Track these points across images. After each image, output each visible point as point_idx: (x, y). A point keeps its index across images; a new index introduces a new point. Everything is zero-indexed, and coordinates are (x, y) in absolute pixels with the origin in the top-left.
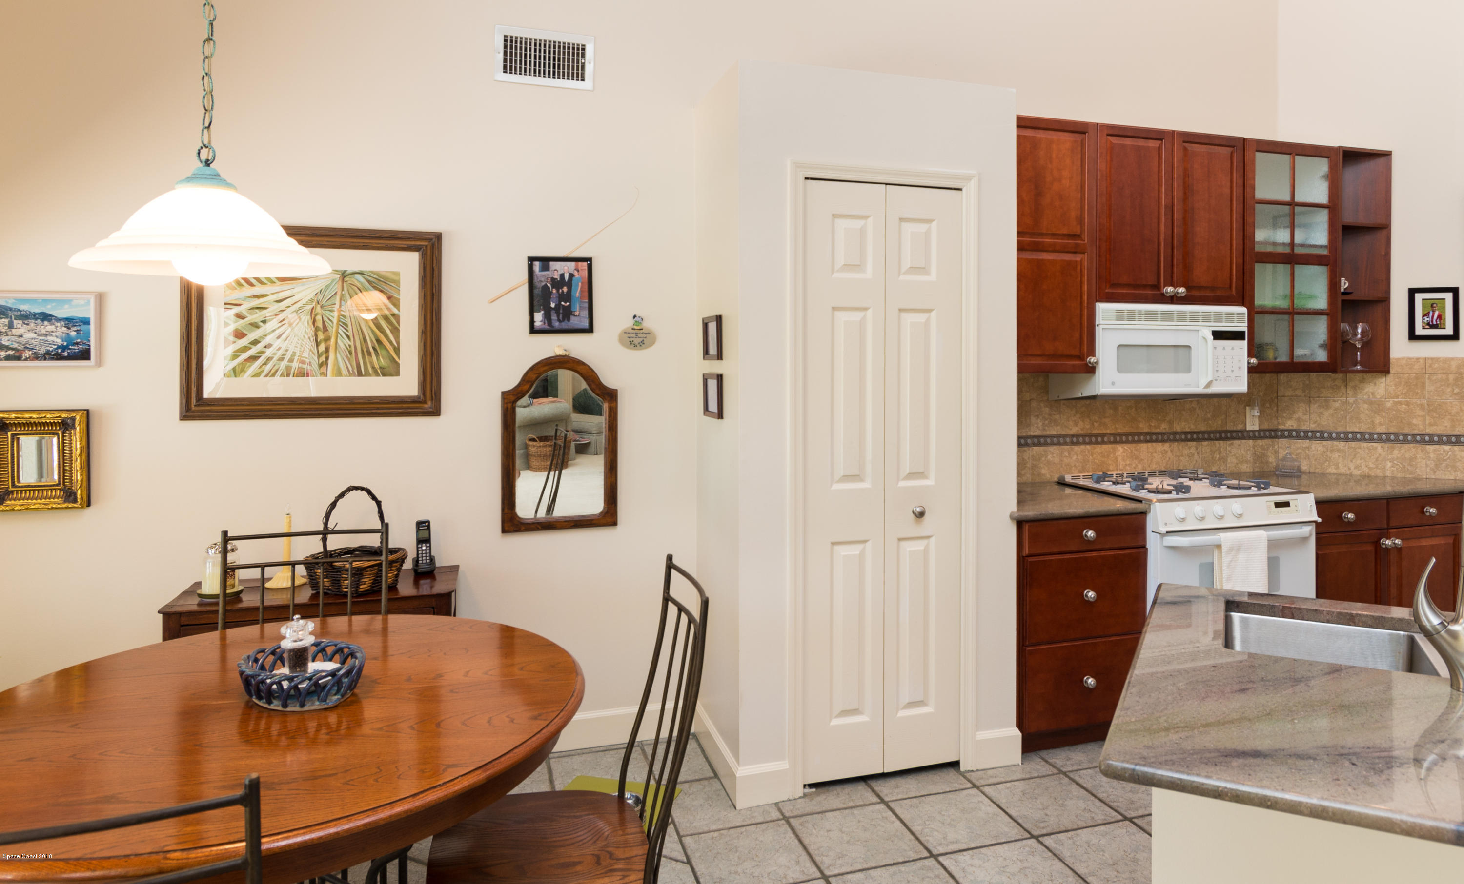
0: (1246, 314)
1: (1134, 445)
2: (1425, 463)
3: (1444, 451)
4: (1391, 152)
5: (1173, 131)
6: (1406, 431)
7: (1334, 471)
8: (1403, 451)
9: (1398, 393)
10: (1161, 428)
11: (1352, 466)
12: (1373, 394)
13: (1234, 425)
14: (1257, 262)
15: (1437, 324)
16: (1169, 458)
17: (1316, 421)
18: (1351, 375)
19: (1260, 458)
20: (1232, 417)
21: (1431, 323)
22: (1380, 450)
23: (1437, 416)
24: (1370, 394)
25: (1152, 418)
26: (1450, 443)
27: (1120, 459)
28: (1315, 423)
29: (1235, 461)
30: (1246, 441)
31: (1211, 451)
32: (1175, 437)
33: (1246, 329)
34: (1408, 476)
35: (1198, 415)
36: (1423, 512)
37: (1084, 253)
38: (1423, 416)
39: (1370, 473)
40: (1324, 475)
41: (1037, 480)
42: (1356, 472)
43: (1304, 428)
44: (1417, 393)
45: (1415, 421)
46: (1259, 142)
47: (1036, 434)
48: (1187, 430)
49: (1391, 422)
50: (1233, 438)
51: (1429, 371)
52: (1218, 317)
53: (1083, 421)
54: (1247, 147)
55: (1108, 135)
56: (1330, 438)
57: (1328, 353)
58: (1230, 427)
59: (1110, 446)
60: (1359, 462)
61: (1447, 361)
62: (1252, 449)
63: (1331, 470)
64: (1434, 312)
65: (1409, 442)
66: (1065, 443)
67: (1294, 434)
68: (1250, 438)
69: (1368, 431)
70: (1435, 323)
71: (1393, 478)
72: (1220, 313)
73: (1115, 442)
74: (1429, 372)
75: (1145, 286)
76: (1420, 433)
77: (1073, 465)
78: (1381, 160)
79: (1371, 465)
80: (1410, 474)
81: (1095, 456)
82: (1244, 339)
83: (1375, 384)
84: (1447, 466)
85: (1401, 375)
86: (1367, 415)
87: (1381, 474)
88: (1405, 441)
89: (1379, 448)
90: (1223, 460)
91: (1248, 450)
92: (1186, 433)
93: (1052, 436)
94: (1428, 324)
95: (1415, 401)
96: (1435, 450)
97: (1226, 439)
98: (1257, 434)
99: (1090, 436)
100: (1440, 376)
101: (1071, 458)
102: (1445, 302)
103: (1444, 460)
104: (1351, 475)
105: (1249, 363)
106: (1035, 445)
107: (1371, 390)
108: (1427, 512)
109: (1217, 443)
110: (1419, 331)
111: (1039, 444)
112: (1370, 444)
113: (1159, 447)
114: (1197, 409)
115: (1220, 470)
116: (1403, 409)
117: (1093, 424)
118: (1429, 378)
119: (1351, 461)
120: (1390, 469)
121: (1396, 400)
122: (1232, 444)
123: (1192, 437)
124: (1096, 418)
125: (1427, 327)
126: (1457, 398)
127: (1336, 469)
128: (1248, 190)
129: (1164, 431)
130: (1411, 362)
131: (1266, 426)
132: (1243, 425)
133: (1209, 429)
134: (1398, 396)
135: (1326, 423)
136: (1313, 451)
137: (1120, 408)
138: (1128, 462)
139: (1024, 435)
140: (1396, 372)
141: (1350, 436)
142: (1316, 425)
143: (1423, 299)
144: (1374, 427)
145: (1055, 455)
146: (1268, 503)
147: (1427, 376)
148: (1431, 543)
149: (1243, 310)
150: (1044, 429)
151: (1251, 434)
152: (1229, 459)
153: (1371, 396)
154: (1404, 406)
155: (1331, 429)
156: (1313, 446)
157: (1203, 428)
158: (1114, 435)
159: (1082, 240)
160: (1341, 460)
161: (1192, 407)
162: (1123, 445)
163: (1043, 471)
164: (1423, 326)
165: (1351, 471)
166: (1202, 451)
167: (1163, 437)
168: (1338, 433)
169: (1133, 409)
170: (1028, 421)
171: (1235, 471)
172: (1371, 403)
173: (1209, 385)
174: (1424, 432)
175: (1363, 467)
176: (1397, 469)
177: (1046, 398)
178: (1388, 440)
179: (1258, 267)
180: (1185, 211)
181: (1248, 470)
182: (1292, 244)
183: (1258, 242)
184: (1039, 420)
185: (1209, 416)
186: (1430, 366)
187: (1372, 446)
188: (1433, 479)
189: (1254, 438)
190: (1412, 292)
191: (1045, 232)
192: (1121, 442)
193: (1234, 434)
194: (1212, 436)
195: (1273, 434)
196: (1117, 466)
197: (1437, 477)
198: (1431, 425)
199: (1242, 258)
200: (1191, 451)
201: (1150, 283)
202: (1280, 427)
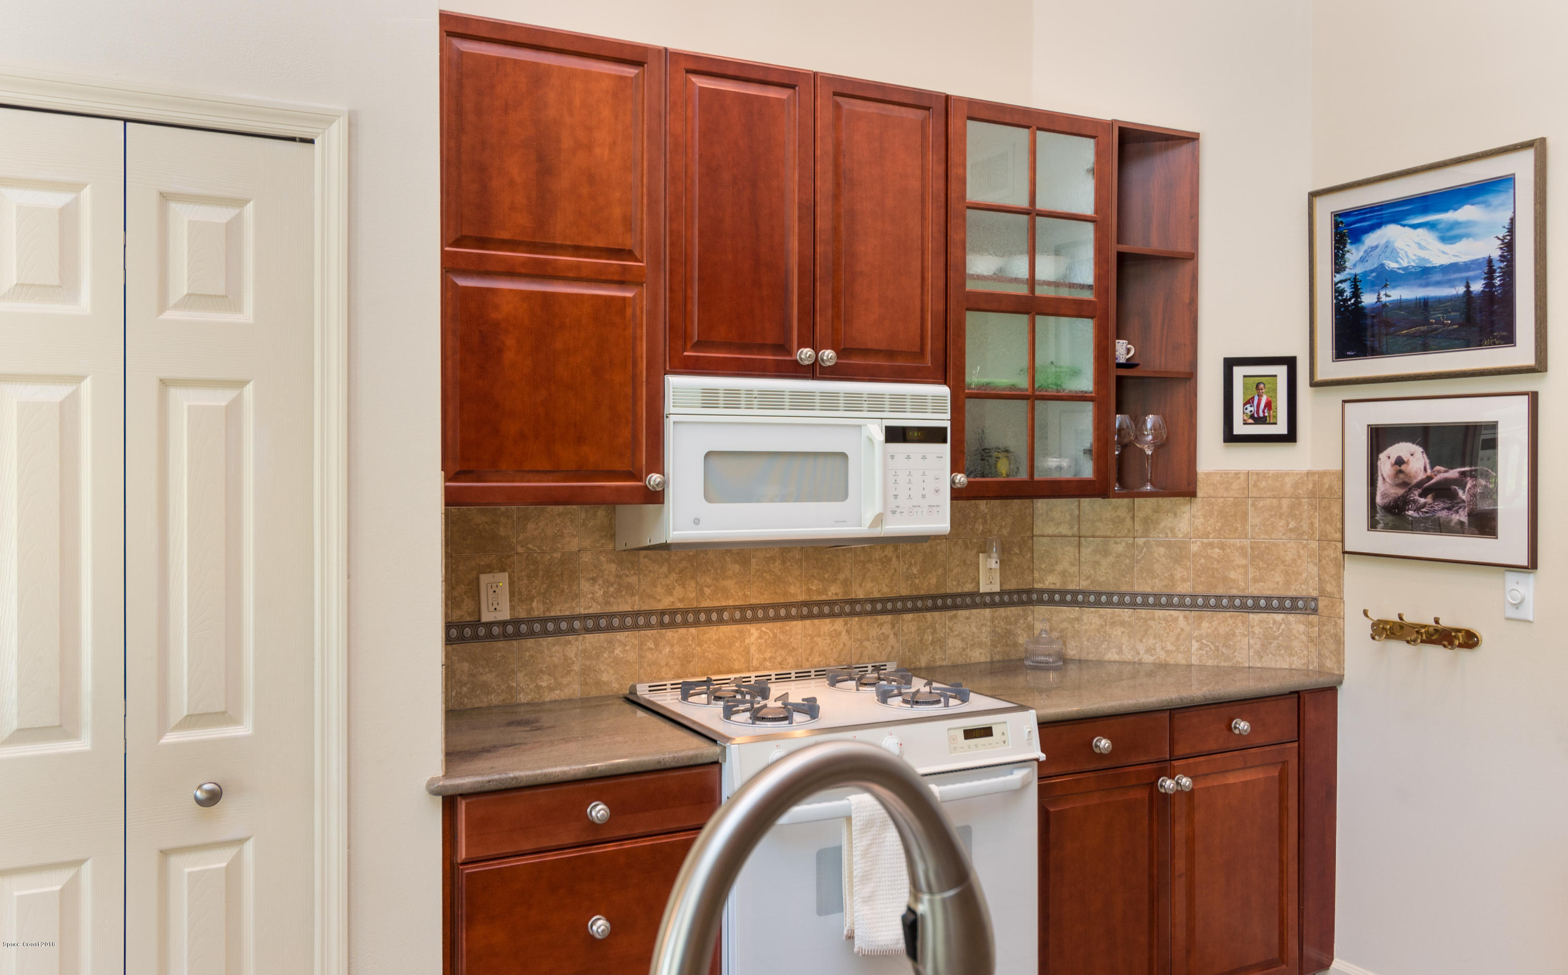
0: (949, 398)
1: (779, 624)
2: (1247, 643)
3: (1275, 622)
4: (1198, 134)
5: (815, 74)
6: (1220, 591)
7: (1116, 657)
8: (1215, 623)
9: (1209, 529)
10: (830, 594)
11: (1141, 648)
12: (1172, 530)
13: (958, 584)
14: (969, 309)
15: (1265, 417)
16: (844, 644)
17: (1090, 575)
18: (1141, 499)
19: (1003, 637)
20: (955, 571)
21: (1256, 416)
22: (1182, 622)
23: (1265, 566)
24: (1168, 531)
25: (813, 576)
26: (1283, 609)
27: (753, 649)
28: (1088, 578)
29: (959, 644)
30: (978, 610)
31: (919, 628)
32: (853, 609)
33: (947, 424)
34: (1223, 664)
35: (895, 570)
36: (1230, 729)
37: (641, 284)
38: (1245, 567)
39: (1168, 659)
40: (1100, 663)
41: (594, 693)
42: (1148, 659)
43: (1072, 587)
44: (1236, 529)
45: (1232, 575)
46: (972, 103)
47: (591, 611)
48: (876, 595)
49: (1198, 576)
50: (956, 607)
51: (1254, 493)
52: (898, 403)
53: (683, 586)
54: (951, 110)
55: (688, 71)
56: (1109, 604)
57: (1094, 464)
58: (952, 587)
59: (734, 627)
60: (1151, 641)
61: (1279, 476)
62: (989, 623)
63: (1112, 656)
64: (1260, 396)
65: (1225, 609)
66: (648, 626)
67: (1057, 597)
68: (985, 605)
69: (1166, 591)
70: (1261, 415)
71: (1202, 667)
72: (902, 397)
73: (744, 620)
74: (1254, 495)
75: (761, 348)
76: (1240, 594)
77: (663, 663)
78: (1185, 149)
79: (1170, 647)
80: (1225, 661)
81: (706, 646)
82: (945, 441)
83: (1175, 514)
84: (1279, 647)
85: (1213, 500)
86: (1163, 565)
87: (1183, 662)
88: (1218, 607)
89: (1181, 618)
90: (940, 643)
91: (982, 625)
92: (873, 601)
93: (623, 615)
94: (1252, 417)
95: (1232, 541)
96: (1261, 622)
97: (945, 608)
98: (997, 599)
99: (697, 611)
100: (1268, 501)
101: (660, 652)
102: (1276, 380)
103: (1275, 638)
104: (1140, 663)
105: (953, 482)
106: (588, 631)
107: (1169, 525)
108: (1235, 728)
109: (928, 615)
110: (1239, 428)
111: (597, 629)
112: (1168, 613)
113: (826, 625)
114: (894, 559)
115: (934, 661)
116: (1215, 556)
117: (702, 590)
118: (1253, 505)
119: (1141, 641)
120: (1196, 654)
121: (1205, 540)
122: (955, 616)
123: (884, 606)
124: (709, 580)
125: (1251, 421)
126: (1293, 537)
127: (1118, 654)
128: (953, 186)
129: (835, 598)
130: (1228, 478)
131: (1013, 585)
132: (974, 584)
133: (915, 593)
134: (1209, 533)
135: (1104, 579)
136: (1086, 624)
137: (753, 561)
138: (768, 655)
139: (567, 613)
140: (1206, 496)
141: (1139, 600)
142: (1089, 581)
143: (1245, 376)
144: (1174, 585)
145: (628, 648)
146: (952, 733)
147: (1250, 501)
148: (1243, 780)
149: (944, 391)
150: (607, 603)
151: (988, 599)
152: (949, 642)
153: (1170, 535)
154: (1217, 550)
155: (1112, 589)
156: (1085, 618)
157: (904, 592)
158: (742, 609)
159: (637, 260)
160: (1125, 640)
161: (886, 556)
162: (759, 625)
163: (605, 678)
164: (1244, 420)
165: (1140, 657)
166: (903, 630)
167: (832, 610)
168: (1122, 595)
169: (778, 562)
170: (575, 588)
171: (960, 661)
172: (1169, 545)
173: (879, 520)
174: (1246, 593)
175: (1158, 650)
176: (1207, 653)
177: (611, 547)
178: (1194, 606)
179: (973, 320)
180: (837, 217)
181: (983, 659)
182: (1032, 281)
183: (973, 275)
184: (597, 587)
185: (915, 571)
186: (1255, 485)
187: (1171, 616)
188: (1258, 668)
189: (993, 605)
190: (1230, 364)
191: (558, 242)
192: (755, 620)
193: (959, 601)
194: (919, 604)
195: (1024, 597)
196: (748, 661)
197: (1264, 665)
198: (1255, 580)
199: (942, 302)
200: (883, 631)
201: (769, 341)
202: (1036, 586)
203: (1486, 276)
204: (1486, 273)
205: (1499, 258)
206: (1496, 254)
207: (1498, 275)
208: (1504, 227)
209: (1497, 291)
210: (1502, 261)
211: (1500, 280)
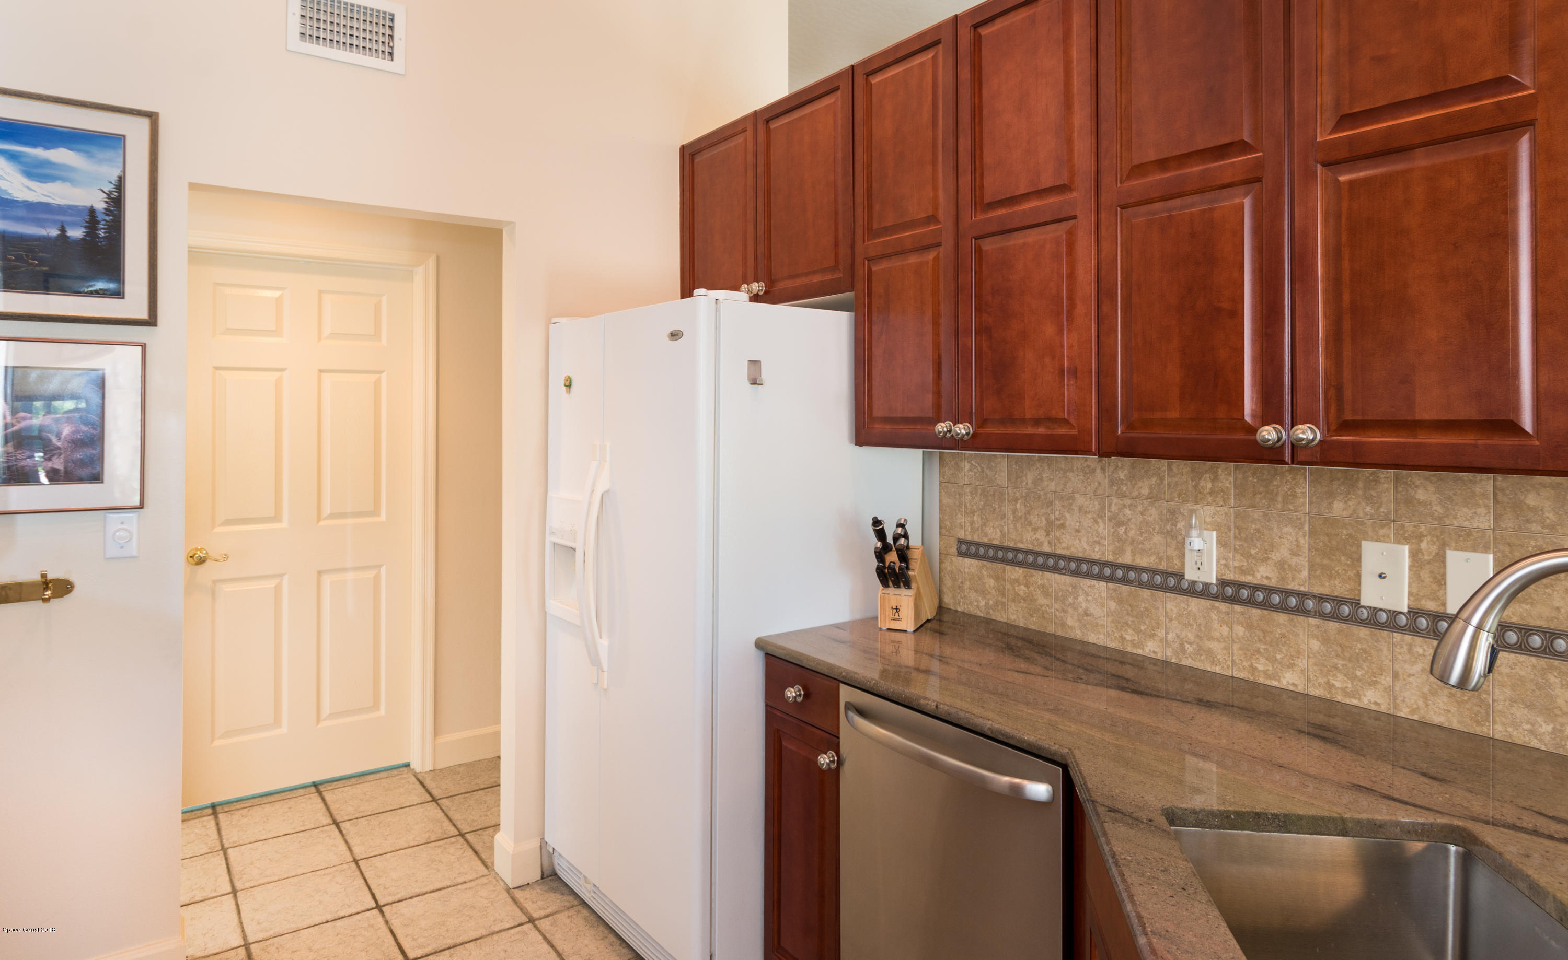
203: (87, 224)
204: (86, 222)
205: (104, 211)
206: (100, 205)
207: (102, 226)
208: (111, 183)
209: (101, 242)
210: (107, 215)
211: (105, 233)
